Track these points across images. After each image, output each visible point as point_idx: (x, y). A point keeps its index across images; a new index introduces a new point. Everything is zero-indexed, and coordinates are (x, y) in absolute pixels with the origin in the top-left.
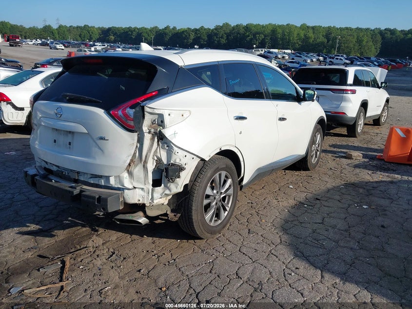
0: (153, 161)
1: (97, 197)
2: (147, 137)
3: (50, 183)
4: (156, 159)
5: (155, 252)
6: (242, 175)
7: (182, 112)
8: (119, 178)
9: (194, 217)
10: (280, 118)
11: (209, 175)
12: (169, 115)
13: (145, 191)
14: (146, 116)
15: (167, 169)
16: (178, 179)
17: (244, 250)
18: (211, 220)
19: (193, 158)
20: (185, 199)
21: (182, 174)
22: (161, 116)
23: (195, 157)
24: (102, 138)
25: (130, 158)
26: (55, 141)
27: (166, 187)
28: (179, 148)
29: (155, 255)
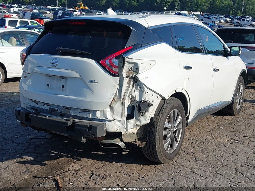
0: (129, 99)
1: (89, 126)
2: (126, 80)
3: (45, 117)
4: (131, 97)
5: (126, 172)
6: (188, 114)
7: (150, 62)
8: (103, 112)
9: (157, 144)
10: (215, 69)
11: (167, 111)
12: (142, 63)
13: (121, 123)
14: (125, 64)
15: (139, 105)
16: (147, 113)
17: (196, 171)
18: (167, 149)
19: (158, 97)
20: (150, 130)
21: (150, 109)
22: (136, 64)
23: (159, 96)
24: (92, 82)
25: (114, 96)
26: (48, 85)
27: (137, 119)
28: (149, 89)
29: (126, 175)
